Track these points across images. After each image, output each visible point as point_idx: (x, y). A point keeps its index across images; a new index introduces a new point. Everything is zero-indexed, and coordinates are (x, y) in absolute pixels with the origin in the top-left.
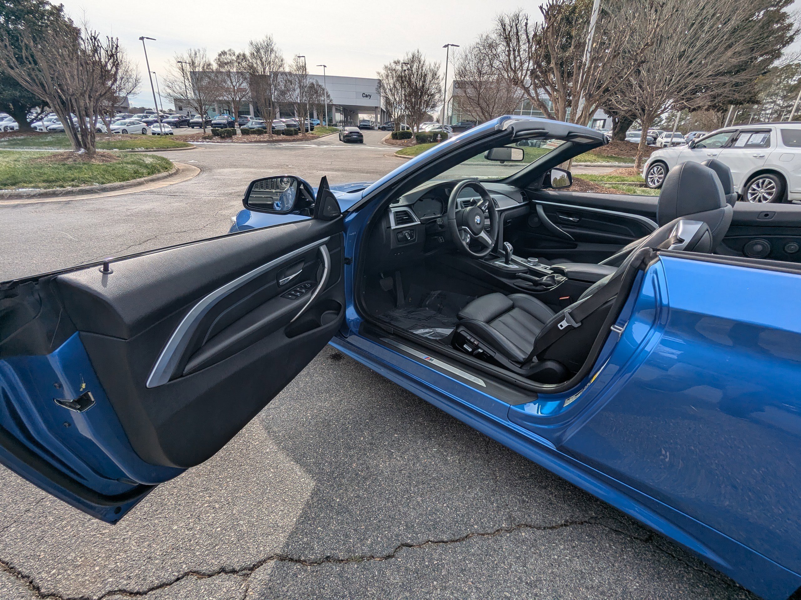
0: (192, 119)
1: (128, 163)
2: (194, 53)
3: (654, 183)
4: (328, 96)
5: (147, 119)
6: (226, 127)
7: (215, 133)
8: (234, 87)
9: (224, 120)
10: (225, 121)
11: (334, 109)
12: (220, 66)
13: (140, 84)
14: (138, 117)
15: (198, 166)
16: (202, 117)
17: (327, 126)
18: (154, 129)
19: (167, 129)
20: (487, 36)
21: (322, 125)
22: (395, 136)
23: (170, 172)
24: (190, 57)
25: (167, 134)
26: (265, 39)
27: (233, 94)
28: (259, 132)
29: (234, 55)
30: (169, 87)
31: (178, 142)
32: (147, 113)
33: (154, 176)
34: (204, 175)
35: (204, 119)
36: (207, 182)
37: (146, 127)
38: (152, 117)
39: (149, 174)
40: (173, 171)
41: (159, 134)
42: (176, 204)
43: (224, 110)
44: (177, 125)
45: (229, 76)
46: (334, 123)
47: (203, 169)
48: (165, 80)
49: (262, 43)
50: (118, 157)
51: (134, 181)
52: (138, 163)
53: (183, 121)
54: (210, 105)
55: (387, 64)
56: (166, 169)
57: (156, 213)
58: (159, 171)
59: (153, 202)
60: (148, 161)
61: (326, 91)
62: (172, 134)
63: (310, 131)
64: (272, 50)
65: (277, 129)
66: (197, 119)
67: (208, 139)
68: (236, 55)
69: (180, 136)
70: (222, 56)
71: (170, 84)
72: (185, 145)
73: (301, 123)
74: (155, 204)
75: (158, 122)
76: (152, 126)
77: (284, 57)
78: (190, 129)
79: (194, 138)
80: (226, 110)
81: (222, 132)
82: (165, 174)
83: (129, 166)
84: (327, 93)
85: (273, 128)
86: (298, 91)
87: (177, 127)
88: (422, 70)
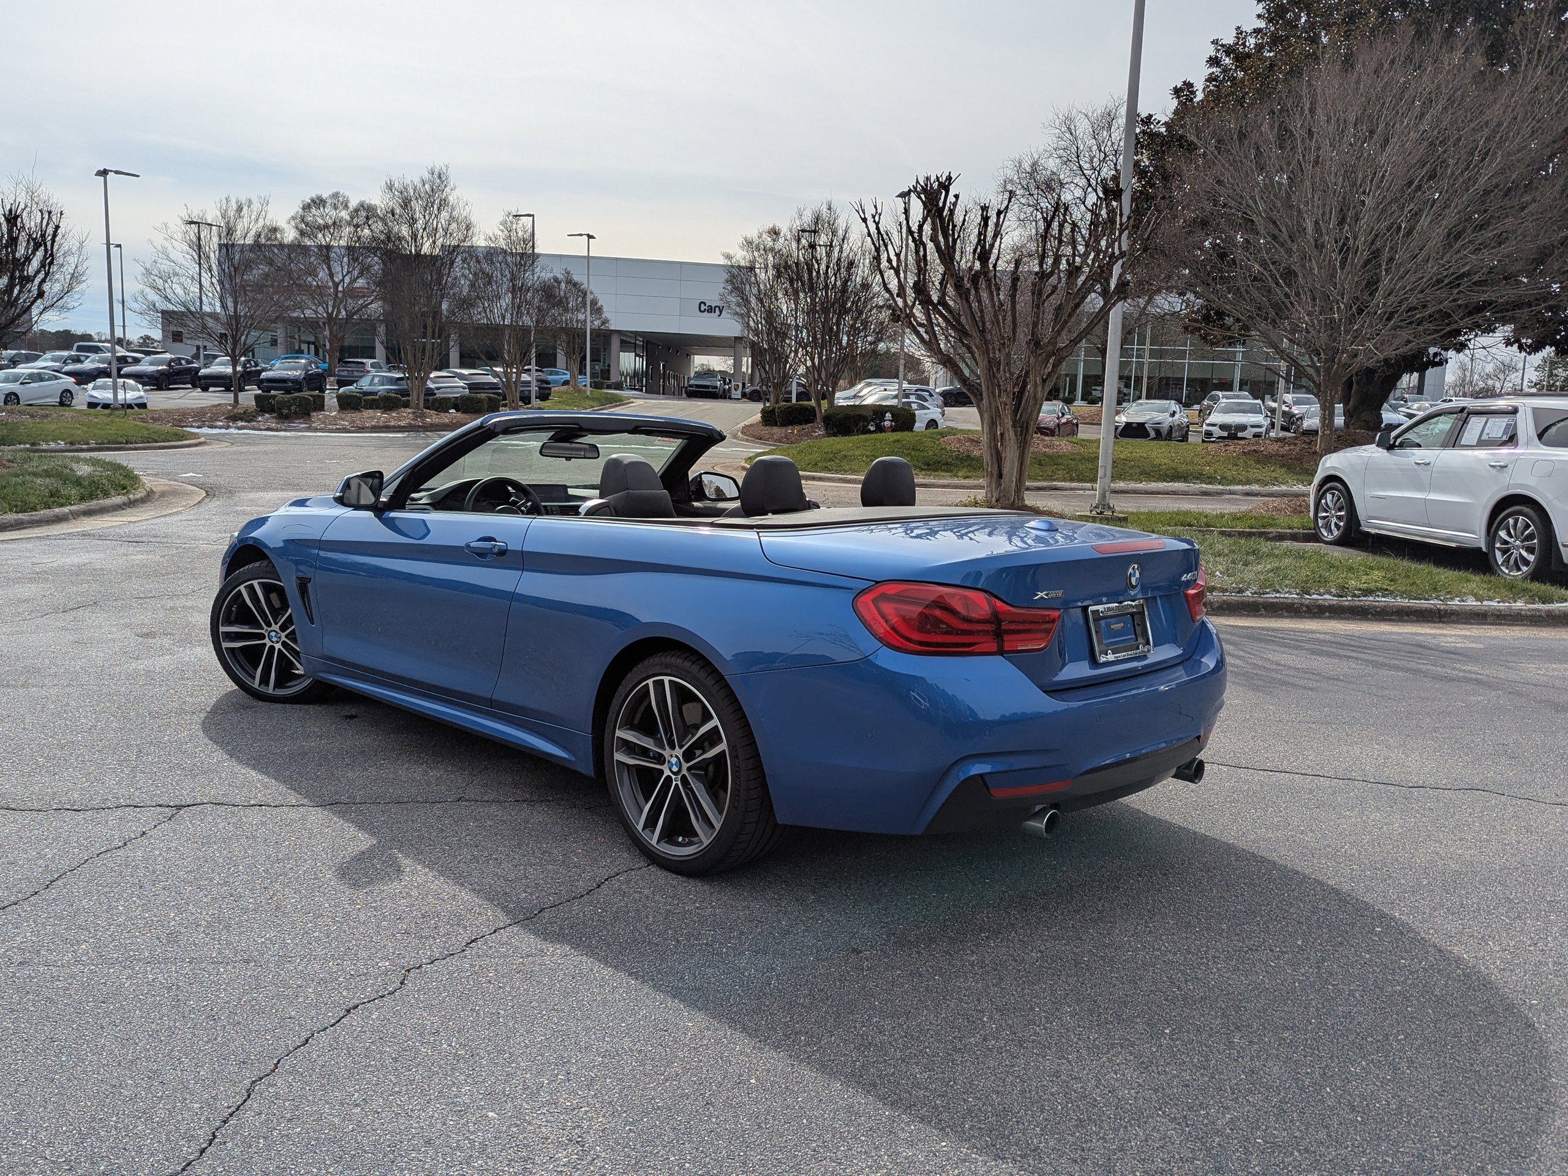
0: (206, 366)
1: (35, 474)
2: (235, 207)
3: (1330, 531)
4: (597, 310)
5: (78, 366)
6: (300, 390)
7: (264, 405)
8: (336, 285)
9: (296, 369)
10: (298, 373)
11: (615, 343)
12: (302, 233)
13: (83, 286)
14: (53, 360)
15: (201, 486)
16: (234, 363)
17: (589, 389)
18: (95, 393)
19: (133, 393)
20: (1034, 165)
21: (575, 386)
22: (768, 418)
23: (131, 496)
24: (223, 217)
25: (130, 406)
26: (426, 176)
27: (331, 303)
28: (388, 403)
29: (346, 207)
30: (154, 287)
31: (157, 426)
32: (80, 349)
33: (93, 504)
34: (214, 504)
35: (239, 368)
36: (216, 519)
37: (74, 388)
38: (92, 361)
39: (82, 499)
40: (140, 494)
41: (106, 406)
42: (138, 557)
43: (301, 341)
44: (159, 381)
45: (327, 260)
46: (614, 378)
47: (211, 492)
48: (148, 272)
49: (419, 185)
50: (9, 461)
51: (47, 511)
52: (59, 475)
53: (179, 373)
54: (265, 330)
55: (753, 234)
56: (124, 488)
57: (95, 570)
58: (106, 494)
59: (88, 552)
60: (83, 470)
61: (589, 297)
62: (143, 406)
63: (535, 402)
64: (444, 203)
65: (439, 395)
66: (221, 367)
67: (241, 419)
68: (351, 209)
69: (166, 411)
70: (313, 210)
71: (160, 282)
72: (176, 434)
73: (509, 380)
74: (93, 556)
75: (109, 375)
76: (91, 385)
77: (474, 219)
78: (197, 393)
79: (205, 417)
80: (309, 343)
81: (282, 404)
82: (118, 500)
83: (39, 481)
84: (594, 302)
85: (430, 392)
86: (507, 299)
87: (160, 389)
88: (841, 251)
